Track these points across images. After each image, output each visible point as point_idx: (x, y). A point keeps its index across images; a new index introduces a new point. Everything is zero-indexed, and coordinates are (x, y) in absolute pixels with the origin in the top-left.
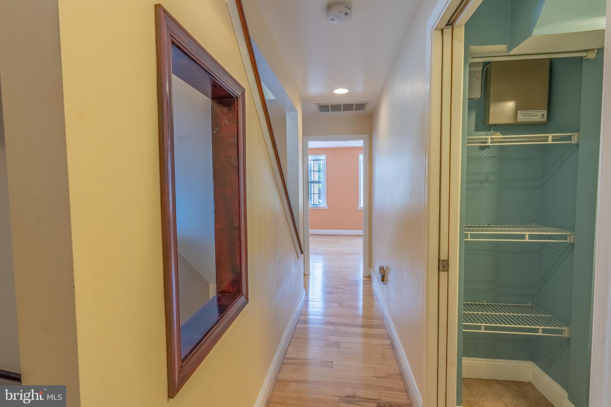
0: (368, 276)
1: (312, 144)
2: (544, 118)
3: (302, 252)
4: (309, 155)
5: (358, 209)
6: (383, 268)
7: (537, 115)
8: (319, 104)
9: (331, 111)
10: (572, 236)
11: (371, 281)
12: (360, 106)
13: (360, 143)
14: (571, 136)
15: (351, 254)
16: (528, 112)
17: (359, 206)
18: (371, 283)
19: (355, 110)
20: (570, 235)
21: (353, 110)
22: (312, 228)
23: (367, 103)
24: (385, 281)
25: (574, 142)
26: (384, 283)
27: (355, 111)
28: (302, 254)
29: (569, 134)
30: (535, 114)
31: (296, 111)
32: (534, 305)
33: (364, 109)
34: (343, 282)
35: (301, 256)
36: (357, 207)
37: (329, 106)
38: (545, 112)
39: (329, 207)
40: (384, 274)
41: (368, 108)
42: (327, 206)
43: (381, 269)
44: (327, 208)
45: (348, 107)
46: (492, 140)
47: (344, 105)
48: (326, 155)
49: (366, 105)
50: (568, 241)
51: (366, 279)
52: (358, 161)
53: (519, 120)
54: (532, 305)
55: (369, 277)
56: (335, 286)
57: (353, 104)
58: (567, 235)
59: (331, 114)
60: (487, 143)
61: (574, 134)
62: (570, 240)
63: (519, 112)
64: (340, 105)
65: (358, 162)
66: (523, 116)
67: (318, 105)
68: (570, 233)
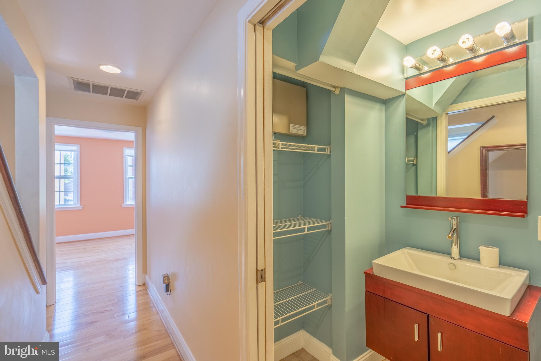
0: (141, 284)
1: (60, 130)
2: (305, 132)
3: (44, 282)
4: (56, 144)
5: (123, 207)
6: (168, 277)
7: (301, 130)
8: (75, 79)
9: (93, 93)
10: (329, 225)
11: (147, 290)
12: (133, 95)
13: (130, 136)
14: (325, 148)
15: (117, 260)
16: (296, 127)
17: (125, 203)
18: (147, 292)
19: (125, 97)
20: (328, 224)
21: (122, 97)
22: (58, 235)
23: (142, 92)
24: (170, 291)
25: (327, 153)
26: (169, 293)
27: (125, 99)
28: (43, 284)
29: (325, 147)
30: (300, 129)
31: (35, 77)
32: (302, 282)
33: (137, 100)
34: (110, 301)
35: (43, 289)
36: (122, 205)
37: (90, 85)
38: (305, 128)
39: (83, 207)
40: (169, 283)
41: (142, 98)
42: (81, 205)
43: (165, 278)
44: (81, 208)
45: (117, 92)
46: (274, 145)
47: (112, 88)
48: (79, 145)
49: (141, 94)
50: (327, 229)
51: (140, 289)
52: (123, 155)
53: (291, 132)
54: (301, 282)
55: (144, 285)
56: (99, 311)
57: (125, 90)
58: (326, 224)
59: (91, 95)
60: (279, 148)
61: (327, 147)
62: (328, 228)
63: (291, 125)
64: (108, 87)
65: (123, 157)
66: (294, 129)
67: (73, 80)
68: (328, 223)
